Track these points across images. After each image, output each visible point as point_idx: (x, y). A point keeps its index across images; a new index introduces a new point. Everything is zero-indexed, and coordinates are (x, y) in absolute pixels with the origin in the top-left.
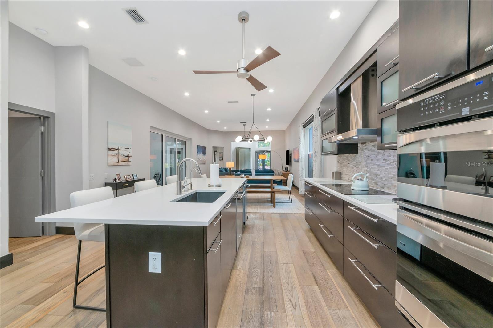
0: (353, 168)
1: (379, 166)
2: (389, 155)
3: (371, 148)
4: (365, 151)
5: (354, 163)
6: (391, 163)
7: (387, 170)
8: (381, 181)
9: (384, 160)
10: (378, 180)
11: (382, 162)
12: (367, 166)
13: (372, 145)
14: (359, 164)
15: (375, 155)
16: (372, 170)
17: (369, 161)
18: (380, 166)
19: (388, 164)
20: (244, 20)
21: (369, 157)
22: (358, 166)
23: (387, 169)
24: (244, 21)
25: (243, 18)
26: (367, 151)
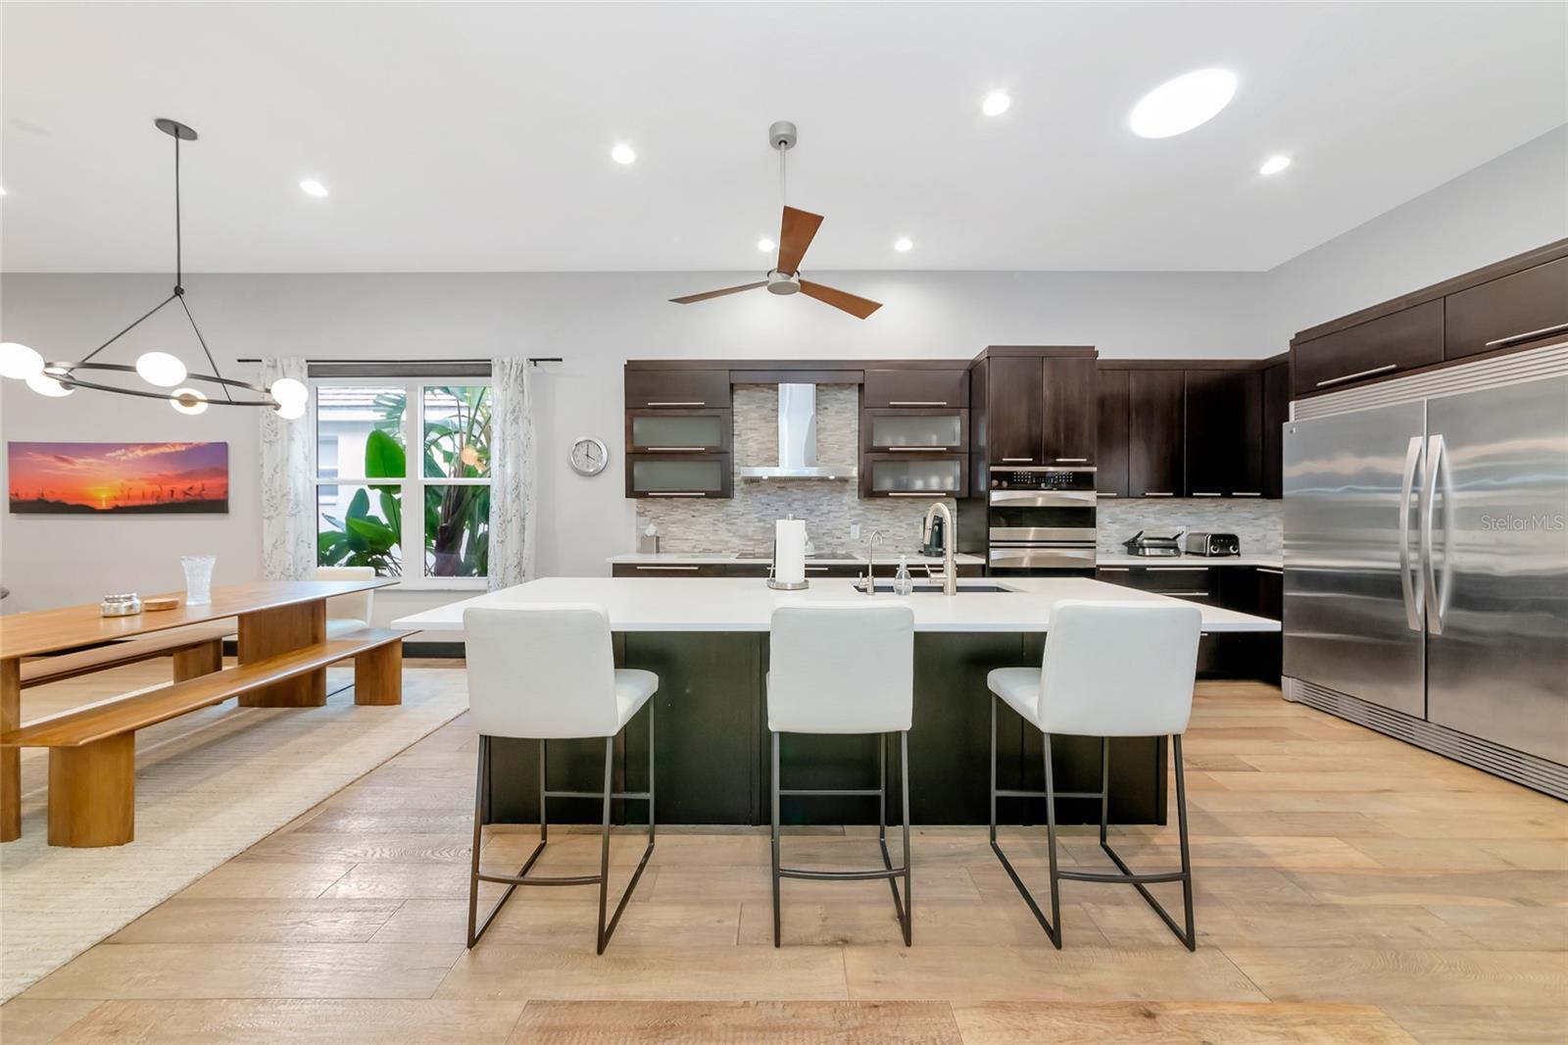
0: (714, 524)
5: (721, 515)
6: (823, 514)
7: (815, 524)
17: (769, 512)
19: (815, 515)
20: (784, 141)
24: (783, 144)
25: (783, 139)
26: (765, 496)
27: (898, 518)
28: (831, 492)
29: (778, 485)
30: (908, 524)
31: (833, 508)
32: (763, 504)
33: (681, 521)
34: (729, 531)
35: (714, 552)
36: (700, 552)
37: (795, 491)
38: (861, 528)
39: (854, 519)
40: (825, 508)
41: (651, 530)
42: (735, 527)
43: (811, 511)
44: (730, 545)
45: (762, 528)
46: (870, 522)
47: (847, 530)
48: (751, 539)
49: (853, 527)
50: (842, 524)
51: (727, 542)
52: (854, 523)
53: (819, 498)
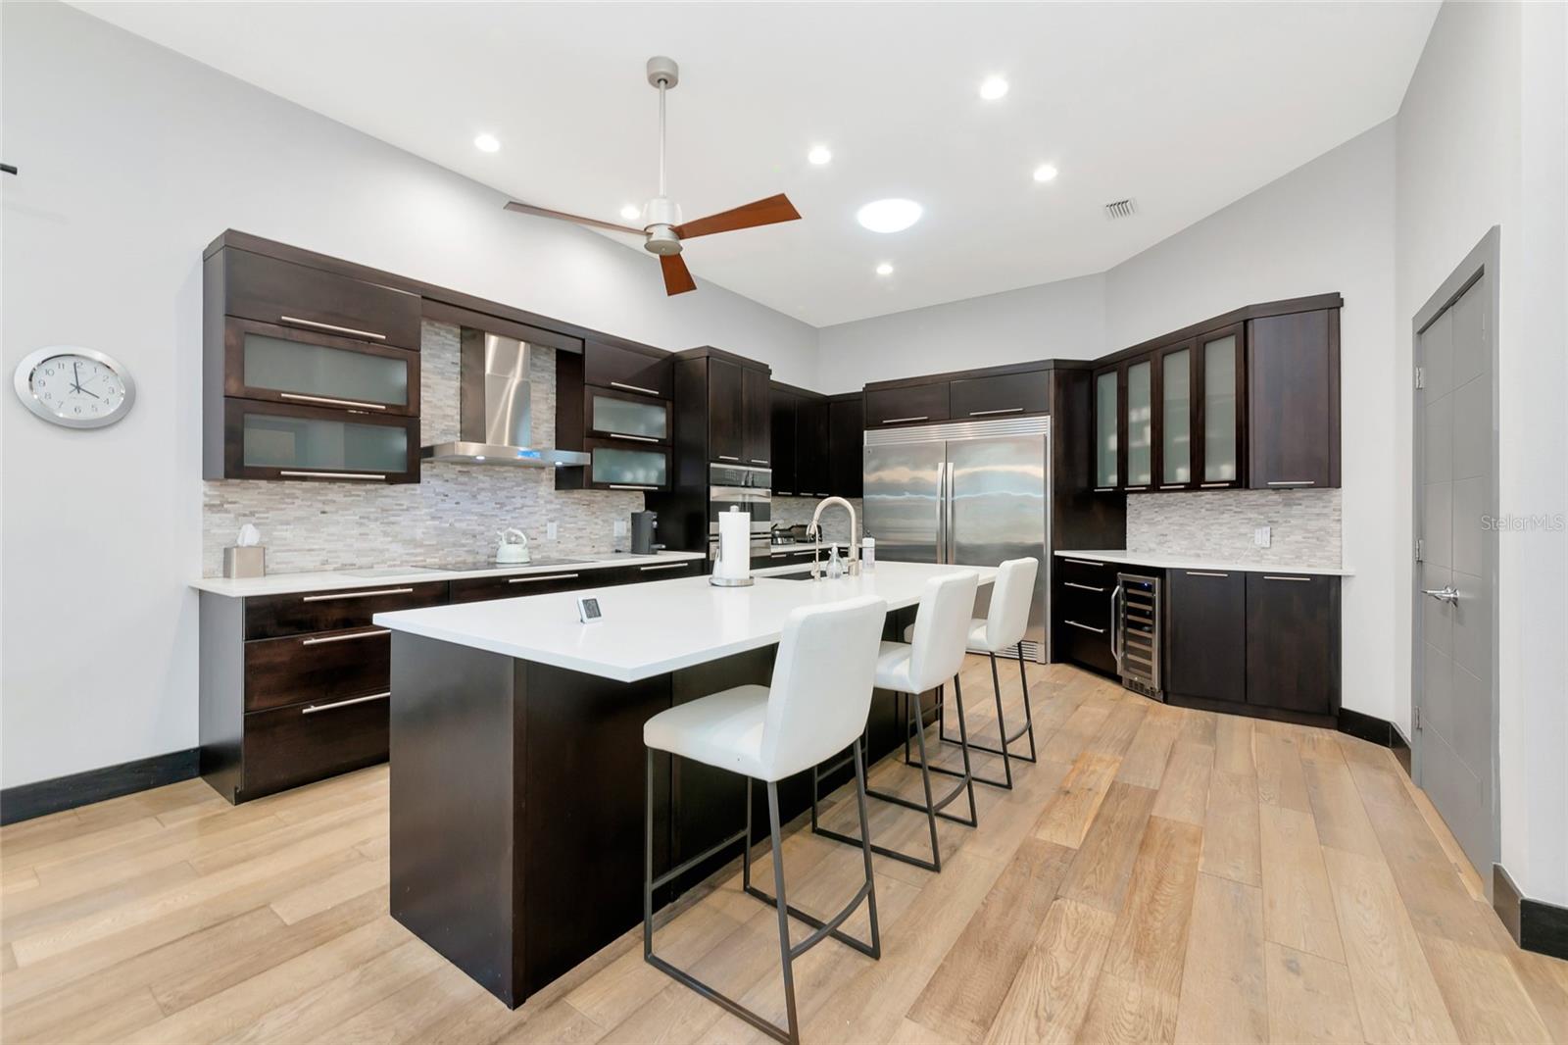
0: (361, 524)
1: (482, 515)
2: (509, 495)
3: (454, 476)
4: (429, 482)
5: (373, 510)
6: (515, 509)
7: (507, 522)
8: (489, 544)
9: (496, 503)
10: (478, 544)
11: (494, 508)
12: (441, 518)
13: (460, 471)
14: (400, 512)
15: (467, 494)
16: (457, 525)
17: (446, 506)
18: (486, 516)
19: (507, 511)
20: (664, 80)
21: (447, 496)
22: (392, 519)
23: (505, 520)
24: (663, 83)
25: (663, 76)
26: (440, 482)
27: (594, 513)
28: (525, 480)
29: (459, 468)
30: (603, 521)
31: (529, 502)
32: (437, 494)
33: (299, 519)
34: (386, 534)
35: (360, 568)
36: (335, 570)
37: (481, 477)
38: (559, 527)
39: (551, 515)
40: (518, 502)
41: (249, 535)
42: (396, 528)
43: (502, 505)
44: (387, 555)
45: (436, 528)
46: (567, 519)
47: (542, 529)
48: (421, 546)
49: (549, 524)
50: (537, 521)
51: (382, 551)
52: (551, 521)
53: (512, 488)
